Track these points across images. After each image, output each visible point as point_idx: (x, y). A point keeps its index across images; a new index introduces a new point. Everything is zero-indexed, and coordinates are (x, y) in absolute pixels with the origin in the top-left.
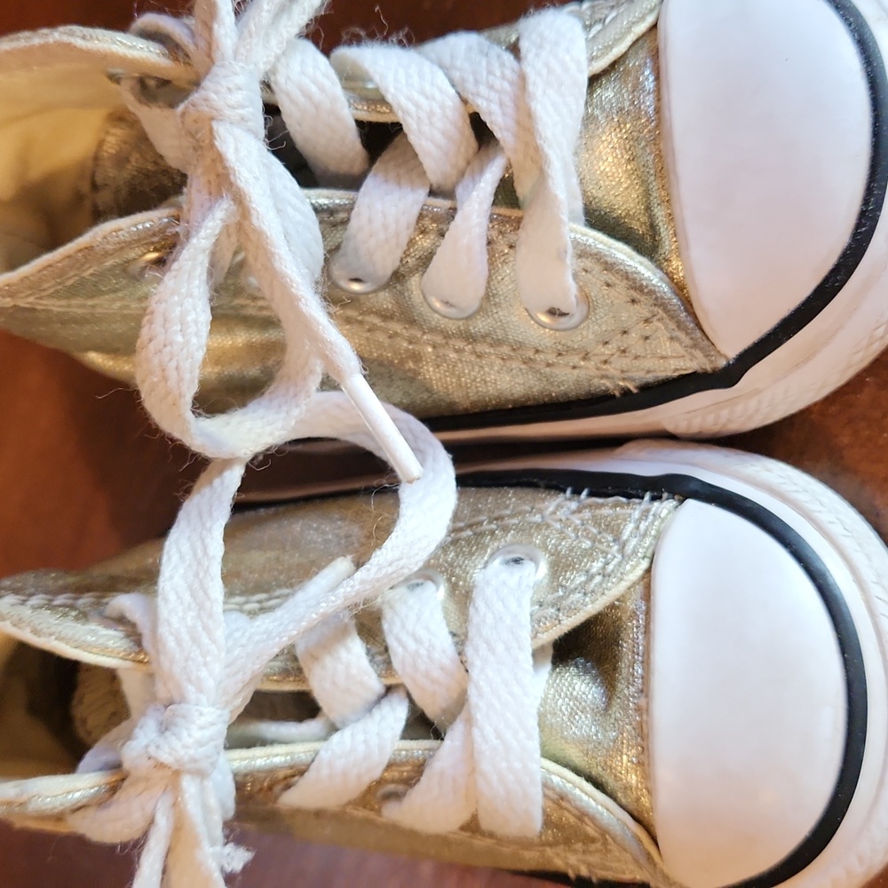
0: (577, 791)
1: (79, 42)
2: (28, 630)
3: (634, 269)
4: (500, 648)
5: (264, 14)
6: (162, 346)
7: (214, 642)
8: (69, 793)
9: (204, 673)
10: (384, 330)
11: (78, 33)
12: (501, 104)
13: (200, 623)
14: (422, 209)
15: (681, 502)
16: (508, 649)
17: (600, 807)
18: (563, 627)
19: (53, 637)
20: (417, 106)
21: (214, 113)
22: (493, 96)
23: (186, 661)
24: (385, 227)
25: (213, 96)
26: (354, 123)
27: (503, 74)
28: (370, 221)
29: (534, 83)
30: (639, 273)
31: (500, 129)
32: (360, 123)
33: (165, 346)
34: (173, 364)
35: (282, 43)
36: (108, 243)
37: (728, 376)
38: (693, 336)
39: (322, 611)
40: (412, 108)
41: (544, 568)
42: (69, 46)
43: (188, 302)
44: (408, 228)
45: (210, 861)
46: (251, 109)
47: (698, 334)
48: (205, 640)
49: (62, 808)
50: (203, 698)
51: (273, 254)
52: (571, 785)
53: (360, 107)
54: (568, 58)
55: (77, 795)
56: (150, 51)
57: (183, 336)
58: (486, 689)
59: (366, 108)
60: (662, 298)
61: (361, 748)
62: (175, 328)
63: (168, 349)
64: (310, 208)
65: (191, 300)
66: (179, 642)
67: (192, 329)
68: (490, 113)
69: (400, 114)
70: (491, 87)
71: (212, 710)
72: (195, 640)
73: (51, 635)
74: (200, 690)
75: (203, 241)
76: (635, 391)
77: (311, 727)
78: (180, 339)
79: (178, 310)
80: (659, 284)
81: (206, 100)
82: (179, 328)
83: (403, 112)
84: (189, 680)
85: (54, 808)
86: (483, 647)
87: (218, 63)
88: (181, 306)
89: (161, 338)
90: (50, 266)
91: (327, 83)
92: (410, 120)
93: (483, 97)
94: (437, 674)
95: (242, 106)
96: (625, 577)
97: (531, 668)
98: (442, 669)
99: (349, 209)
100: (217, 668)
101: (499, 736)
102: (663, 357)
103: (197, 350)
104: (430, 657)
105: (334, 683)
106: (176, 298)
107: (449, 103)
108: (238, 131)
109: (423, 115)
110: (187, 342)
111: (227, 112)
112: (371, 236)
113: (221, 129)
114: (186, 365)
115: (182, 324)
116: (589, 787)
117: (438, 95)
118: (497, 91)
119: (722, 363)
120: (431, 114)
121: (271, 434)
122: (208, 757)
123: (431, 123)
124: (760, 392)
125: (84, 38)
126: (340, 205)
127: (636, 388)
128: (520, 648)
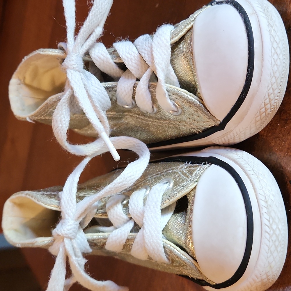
0: (175, 250)
1: (41, 53)
2: (36, 200)
3: (187, 97)
4: (152, 207)
5: (79, 40)
6: (56, 128)
7: (72, 203)
8: (44, 241)
9: (70, 212)
10: (140, 118)
11: (42, 50)
12: (148, 54)
13: (69, 199)
14: (134, 84)
15: (211, 165)
16: (154, 208)
17: (182, 255)
18: (170, 202)
19: (41, 202)
20: (127, 57)
21: (67, 67)
22: (146, 52)
23: (66, 208)
24: (125, 90)
25: (66, 63)
26: (114, 63)
27: (148, 46)
28: (121, 89)
29: (154, 47)
30: (188, 98)
31: (148, 61)
32: (115, 63)
33: (57, 127)
34: (59, 132)
35: (87, 46)
36: (51, 102)
37: (221, 126)
38: (208, 115)
39: (98, 196)
40: (126, 58)
41: (172, 185)
42: (39, 54)
43: (62, 116)
44: (131, 90)
45: (75, 261)
46: (76, 65)
47: (210, 115)
48: (70, 203)
49: (42, 245)
50: (70, 218)
51: (79, 102)
52: (173, 248)
53: (116, 59)
54: (163, 39)
55: (46, 242)
56: (59, 52)
57: (61, 124)
58: (147, 219)
59: (117, 59)
60: (196, 104)
61: (120, 234)
62: (59, 123)
63: (58, 128)
64: (103, 88)
65: (62, 115)
66: (65, 203)
67: (64, 122)
68: (145, 57)
69: (123, 60)
70: (145, 50)
71: (72, 221)
72: (68, 203)
73: (40, 201)
74: (69, 216)
75: (64, 100)
76: (201, 132)
77: (110, 228)
78: (60, 125)
79: (59, 118)
80: (195, 101)
81: (65, 64)
82: (60, 122)
83: (124, 59)
84: (67, 214)
85: (40, 245)
86: (148, 207)
87: (68, 54)
88: (60, 117)
89: (56, 126)
90: (41, 109)
91: (105, 54)
92: (126, 62)
93: (143, 53)
94: (139, 214)
95: (74, 65)
96: (189, 187)
97: (160, 214)
98: (140, 213)
99: (116, 86)
100: (74, 211)
101: (150, 232)
102: (204, 122)
103: (65, 128)
104: (137, 210)
105: (114, 217)
106: (58, 115)
107: (136, 55)
108: (72, 71)
109: (129, 60)
110: (62, 126)
111: (70, 67)
112: (122, 93)
113: (68, 71)
114: (62, 132)
115: (61, 122)
116: (179, 249)
117: (133, 54)
118: (147, 51)
119: (219, 123)
120: (131, 59)
121: (97, 149)
122: (71, 233)
123: (132, 61)
124: (232, 130)
125: (43, 52)
126: (114, 86)
127: (202, 131)
128: (157, 208)
